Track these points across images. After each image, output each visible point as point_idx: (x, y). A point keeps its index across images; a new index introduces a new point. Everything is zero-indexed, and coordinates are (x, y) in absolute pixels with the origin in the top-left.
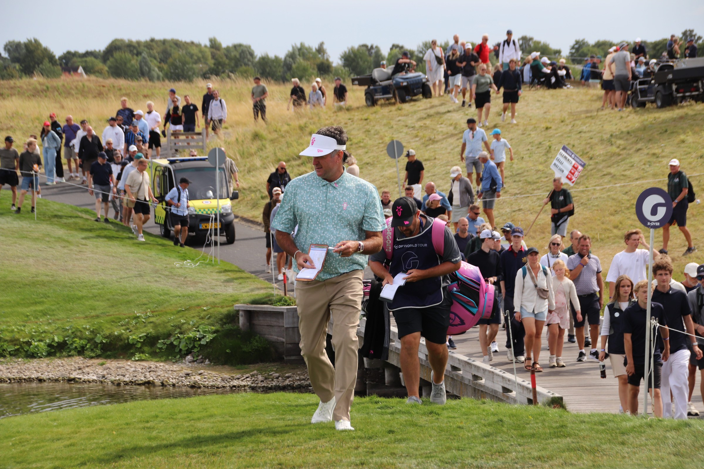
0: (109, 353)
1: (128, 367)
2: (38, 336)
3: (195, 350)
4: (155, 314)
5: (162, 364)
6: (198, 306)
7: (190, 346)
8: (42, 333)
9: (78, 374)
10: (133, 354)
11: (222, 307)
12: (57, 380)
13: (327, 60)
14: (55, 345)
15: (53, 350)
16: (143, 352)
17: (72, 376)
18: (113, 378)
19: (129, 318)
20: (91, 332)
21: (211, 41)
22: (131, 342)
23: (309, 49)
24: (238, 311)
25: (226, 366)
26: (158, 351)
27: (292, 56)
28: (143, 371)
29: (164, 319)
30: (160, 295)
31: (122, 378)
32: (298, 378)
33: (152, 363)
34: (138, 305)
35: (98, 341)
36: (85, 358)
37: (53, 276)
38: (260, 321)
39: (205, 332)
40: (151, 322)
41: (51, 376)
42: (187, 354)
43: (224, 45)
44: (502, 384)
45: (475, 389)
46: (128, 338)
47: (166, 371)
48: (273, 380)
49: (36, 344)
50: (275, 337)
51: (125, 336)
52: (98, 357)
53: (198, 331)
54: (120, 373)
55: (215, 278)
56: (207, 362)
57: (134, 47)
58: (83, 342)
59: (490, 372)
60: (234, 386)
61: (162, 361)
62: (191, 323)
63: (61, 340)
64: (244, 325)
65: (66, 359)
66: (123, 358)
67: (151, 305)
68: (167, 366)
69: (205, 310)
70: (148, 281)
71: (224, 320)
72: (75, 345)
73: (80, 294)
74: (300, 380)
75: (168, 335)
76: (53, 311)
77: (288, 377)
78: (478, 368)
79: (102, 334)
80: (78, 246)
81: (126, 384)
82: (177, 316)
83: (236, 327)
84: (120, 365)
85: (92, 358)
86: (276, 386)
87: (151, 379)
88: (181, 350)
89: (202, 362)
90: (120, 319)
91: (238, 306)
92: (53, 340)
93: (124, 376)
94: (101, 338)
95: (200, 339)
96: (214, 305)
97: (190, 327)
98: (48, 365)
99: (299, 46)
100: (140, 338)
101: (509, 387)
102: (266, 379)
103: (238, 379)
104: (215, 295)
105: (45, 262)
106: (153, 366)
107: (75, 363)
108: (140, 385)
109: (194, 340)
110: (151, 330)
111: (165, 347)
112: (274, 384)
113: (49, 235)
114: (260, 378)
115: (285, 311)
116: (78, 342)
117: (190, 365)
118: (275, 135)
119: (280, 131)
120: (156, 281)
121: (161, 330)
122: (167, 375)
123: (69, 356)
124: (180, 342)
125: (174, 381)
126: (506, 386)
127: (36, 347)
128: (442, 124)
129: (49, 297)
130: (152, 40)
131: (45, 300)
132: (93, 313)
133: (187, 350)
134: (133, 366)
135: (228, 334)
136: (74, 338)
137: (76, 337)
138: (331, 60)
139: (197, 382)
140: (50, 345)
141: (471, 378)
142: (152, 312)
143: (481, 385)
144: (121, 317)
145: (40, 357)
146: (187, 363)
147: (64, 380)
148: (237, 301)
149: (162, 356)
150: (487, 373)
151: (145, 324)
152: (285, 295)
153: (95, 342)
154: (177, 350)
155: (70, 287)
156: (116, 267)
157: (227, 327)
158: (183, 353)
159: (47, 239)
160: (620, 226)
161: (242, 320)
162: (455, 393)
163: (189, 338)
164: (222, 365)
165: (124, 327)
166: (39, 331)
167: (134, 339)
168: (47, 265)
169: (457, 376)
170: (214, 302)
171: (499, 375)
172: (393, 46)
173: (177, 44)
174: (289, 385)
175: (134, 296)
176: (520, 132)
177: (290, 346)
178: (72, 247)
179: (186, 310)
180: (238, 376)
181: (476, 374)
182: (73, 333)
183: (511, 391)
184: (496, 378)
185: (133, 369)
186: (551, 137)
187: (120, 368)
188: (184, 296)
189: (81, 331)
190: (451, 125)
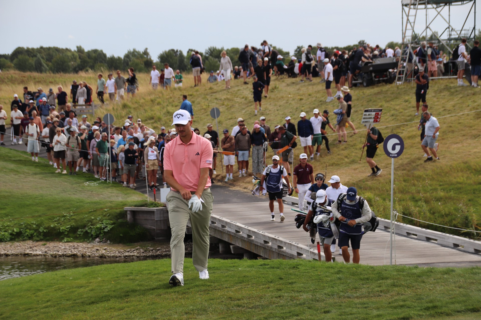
0: (48, 238)
1: (60, 246)
2: (4, 229)
3: (101, 235)
4: (75, 214)
5: (81, 244)
6: (102, 209)
7: (98, 233)
8: (6, 227)
9: (30, 251)
10: (63, 238)
11: (116, 209)
12: (17, 255)
13: (150, 59)
14: (15, 234)
15: (13, 237)
16: (69, 237)
17: (26, 252)
18: (52, 253)
19: (59, 216)
20: (36, 225)
21: (77, 47)
22: (61, 231)
23: (138, 53)
24: (126, 211)
25: (121, 244)
26: (78, 236)
27: (127, 56)
28: (70, 248)
29: (81, 217)
30: (77, 202)
31: (57, 252)
32: (164, 250)
33: (75, 243)
34: (64, 209)
35: (41, 231)
36: (33, 241)
37: (10, 192)
38: (140, 217)
39: (107, 224)
40: (73, 219)
41: (13, 252)
42: (96, 238)
43: (86, 50)
44: (297, 251)
45: (279, 254)
46: (59, 229)
47: (84, 248)
48: (149, 252)
49: (3, 233)
50: (150, 226)
51: (57, 228)
52: (41, 240)
53: (103, 224)
54: (56, 250)
55: (110, 191)
56: (109, 242)
57: (31, 52)
58: (32, 232)
59: (289, 244)
60: (126, 256)
61: (81, 242)
62: (98, 219)
63: (18, 231)
64: (130, 219)
65: (21, 242)
66: (57, 241)
67: (72, 209)
68: (84, 245)
69: (106, 211)
70: (69, 194)
71: (118, 217)
72: (27, 234)
73: (28, 203)
74: (166, 251)
75: (84, 226)
76: (12, 213)
77: (159, 250)
78: (281, 242)
79: (43, 226)
80: (24, 174)
81: (60, 256)
82: (89, 215)
83: (125, 221)
84: (56, 245)
85: (37, 241)
86: (151, 255)
87: (75, 253)
88: (92, 235)
89: (105, 242)
90: (54, 218)
91: (126, 208)
92: (13, 231)
93: (58, 251)
94: (43, 229)
95: (104, 228)
96: (111, 208)
97: (97, 221)
98: (11, 246)
99: (132, 50)
100: (67, 228)
101: (301, 252)
102: (145, 251)
103: (128, 251)
104: (111, 202)
105: (4, 184)
106: (76, 245)
107: (27, 244)
108: (69, 256)
109: (100, 229)
110: (74, 224)
111: (82, 233)
112: (150, 254)
113: (5, 168)
114: (142, 250)
115: (155, 210)
116: (29, 232)
117: (98, 244)
118: (136, 105)
119: (139, 103)
120: (74, 194)
121: (79, 224)
122: (85, 250)
123: (24, 240)
124: (92, 230)
125: (89, 254)
126: (299, 252)
127: (3, 235)
128: (237, 97)
129: (9, 205)
130: (42, 48)
131: (7, 207)
132: (37, 214)
133: (96, 235)
134: (63, 245)
135: (121, 225)
136: (26, 229)
137: (27, 228)
138: (152, 59)
139: (103, 254)
140: (11, 234)
141: (276, 247)
142: (74, 213)
143: (283, 252)
144: (55, 216)
145: (6, 241)
146: (97, 243)
147: (21, 254)
148: (125, 205)
149: (81, 239)
150: (287, 244)
151: (69, 220)
152: (155, 201)
153: (39, 231)
154: (90, 235)
155: (21, 199)
156: (48, 186)
157: (120, 221)
158: (93, 237)
159: (5, 170)
160: (348, 156)
161: (129, 216)
162: (266, 257)
163: (97, 228)
164: (118, 243)
165: (57, 222)
166: (4, 226)
167: (63, 229)
168: (6, 186)
169: (268, 246)
170: (111, 206)
171: (295, 246)
172: (189, 50)
173: (57, 50)
174: (160, 255)
175: (61, 204)
176: (284, 101)
177: (158, 231)
178: (20, 175)
179: (94, 211)
180: (128, 250)
181: (280, 245)
182: (25, 226)
183: (302, 255)
184: (293, 247)
185: (64, 247)
186: (304, 104)
187: (56, 247)
188: (92, 203)
189: (30, 225)
190: (243, 98)
